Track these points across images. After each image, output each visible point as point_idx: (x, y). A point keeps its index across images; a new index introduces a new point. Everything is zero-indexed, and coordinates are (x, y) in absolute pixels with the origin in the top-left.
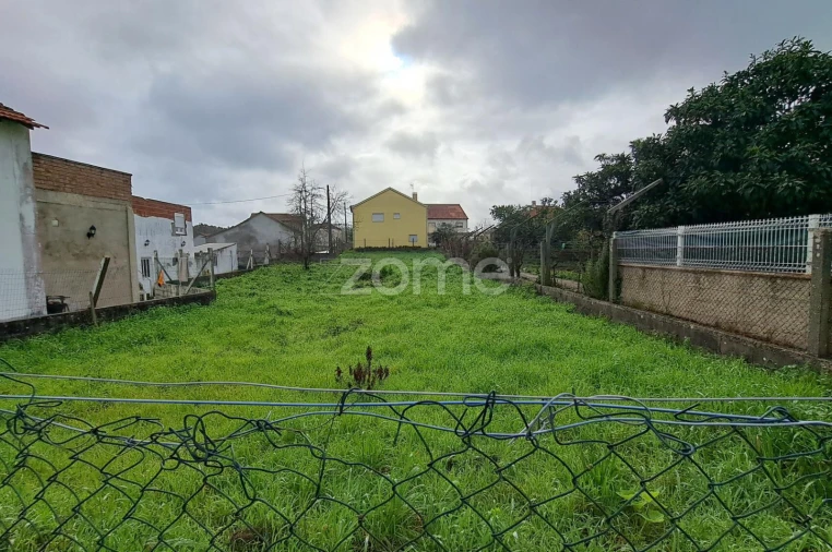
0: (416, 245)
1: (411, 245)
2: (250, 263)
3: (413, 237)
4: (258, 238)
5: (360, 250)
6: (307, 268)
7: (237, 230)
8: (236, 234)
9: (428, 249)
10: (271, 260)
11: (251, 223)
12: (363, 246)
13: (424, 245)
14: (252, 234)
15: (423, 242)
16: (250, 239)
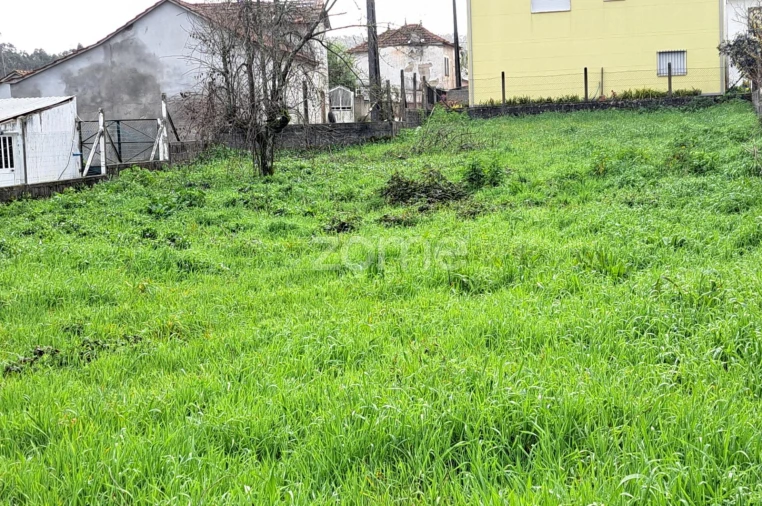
0: (680, 85)
1: (661, 86)
2: (100, 154)
3: (670, 57)
4: (162, 79)
5: (489, 111)
6: (267, 170)
7: (99, 58)
8: (98, 68)
9: (731, 95)
10: (177, 150)
11: (141, 34)
12: (498, 98)
13: (712, 87)
14: (143, 70)
15: (706, 73)
16: (138, 84)
